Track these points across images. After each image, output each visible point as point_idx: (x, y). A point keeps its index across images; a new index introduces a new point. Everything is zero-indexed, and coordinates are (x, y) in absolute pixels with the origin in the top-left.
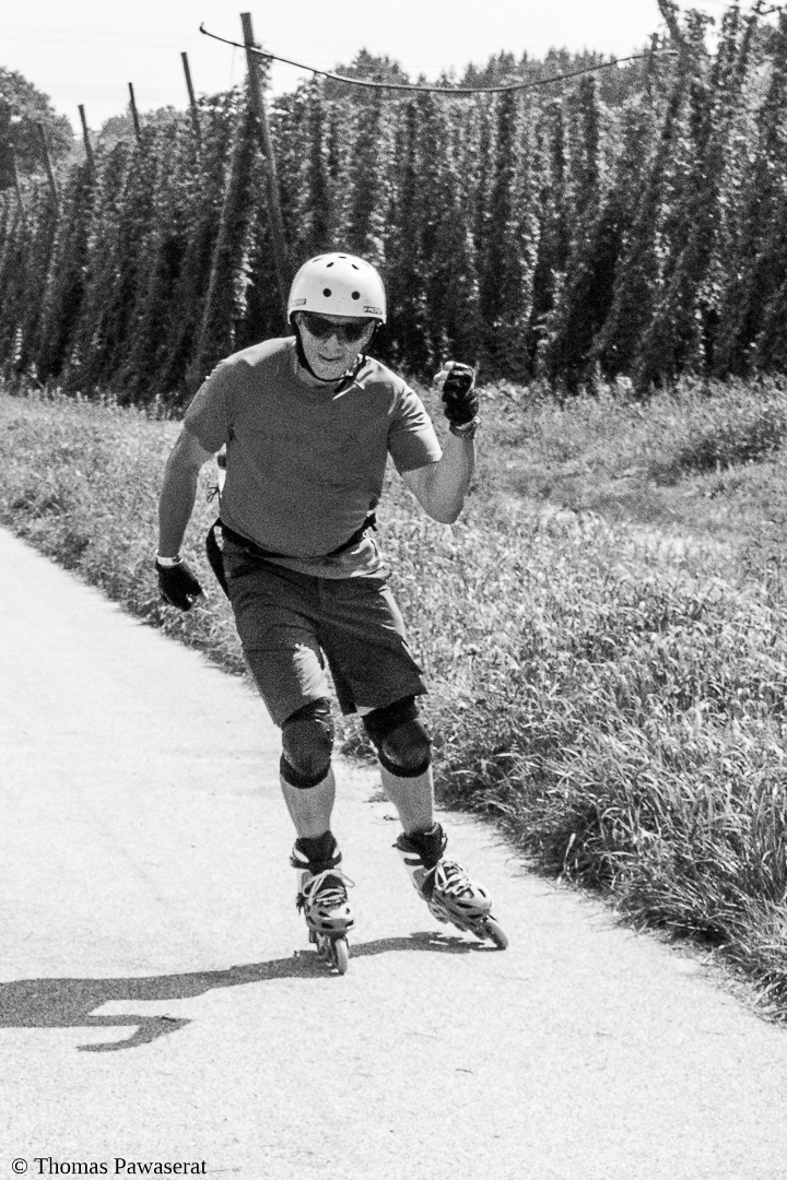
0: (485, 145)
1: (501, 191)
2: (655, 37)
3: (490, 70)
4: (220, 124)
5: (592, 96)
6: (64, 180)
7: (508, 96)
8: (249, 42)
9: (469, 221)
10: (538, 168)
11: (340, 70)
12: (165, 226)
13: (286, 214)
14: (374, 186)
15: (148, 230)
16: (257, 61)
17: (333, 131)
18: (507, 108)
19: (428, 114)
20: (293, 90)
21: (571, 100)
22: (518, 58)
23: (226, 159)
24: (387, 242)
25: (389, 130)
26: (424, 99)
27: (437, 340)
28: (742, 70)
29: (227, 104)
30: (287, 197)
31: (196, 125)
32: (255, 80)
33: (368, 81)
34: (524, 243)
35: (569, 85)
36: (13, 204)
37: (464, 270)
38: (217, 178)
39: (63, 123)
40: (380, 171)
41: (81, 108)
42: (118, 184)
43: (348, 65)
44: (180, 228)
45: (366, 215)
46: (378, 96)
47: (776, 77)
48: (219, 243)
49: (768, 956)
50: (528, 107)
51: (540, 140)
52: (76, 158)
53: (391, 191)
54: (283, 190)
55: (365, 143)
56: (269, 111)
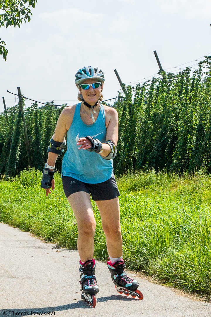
2: (120, 93)
4: (12, 114)
8: (19, 94)
13: (29, 136)
16: (21, 99)
20: (30, 106)
23: (14, 123)
29: (14, 110)
32: (21, 103)
44: (2, 140)
48: (12, 143)
54: (28, 131)
56: (25, 111)
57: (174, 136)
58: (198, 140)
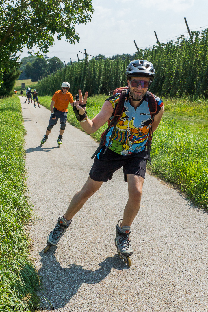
0: (115, 66)
1: (117, 72)
2: (136, 52)
3: (116, 56)
4: (82, 63)
5: (128, 60)
6: (63, 70)
7: (118, 59)
8: (86, 53)
9: (113, 75)
10: (122, 69)
11: (97, 56)
12: (75, 76)
13: (90, 74)
14: (101, 71)
15: (73, 77)
16: (87, 55)
17: (96, 64)
18: (118, 61)
19: (108, 62)
20: (91, 59)
21: (126, 60)
22: (119, 55)
23: (83, 68)
24: (103, 78)
25: (103, 64)
26: (107, 60)
27: (109, 90)
28: (147, 56)
29: (83, 61)
30: (90, 73)
31: (79, 63)
32: (86, 58)
33: (100, 58)
34: (120, 78)
35: (126, 58)
36: (56, 73)
37: (112, 81)
38: (82, 70)
39: (62, 63)
40: (102, 69)
41: (65, 61)
42: (69, 71)
43: (98, 56)
44: (77, 76)
45: (100, 75)
46: (102, 60)
47: (151, 57)
48: (82, 78)
49: (150, 167)
50: (120, 61)
51: (122, 65)
52: (64, 68)
53: (103, 71)
54: (90, 72)
55: (100, 66)
56: (88, 62)
57: (163, 76)
58: (175, 78)
